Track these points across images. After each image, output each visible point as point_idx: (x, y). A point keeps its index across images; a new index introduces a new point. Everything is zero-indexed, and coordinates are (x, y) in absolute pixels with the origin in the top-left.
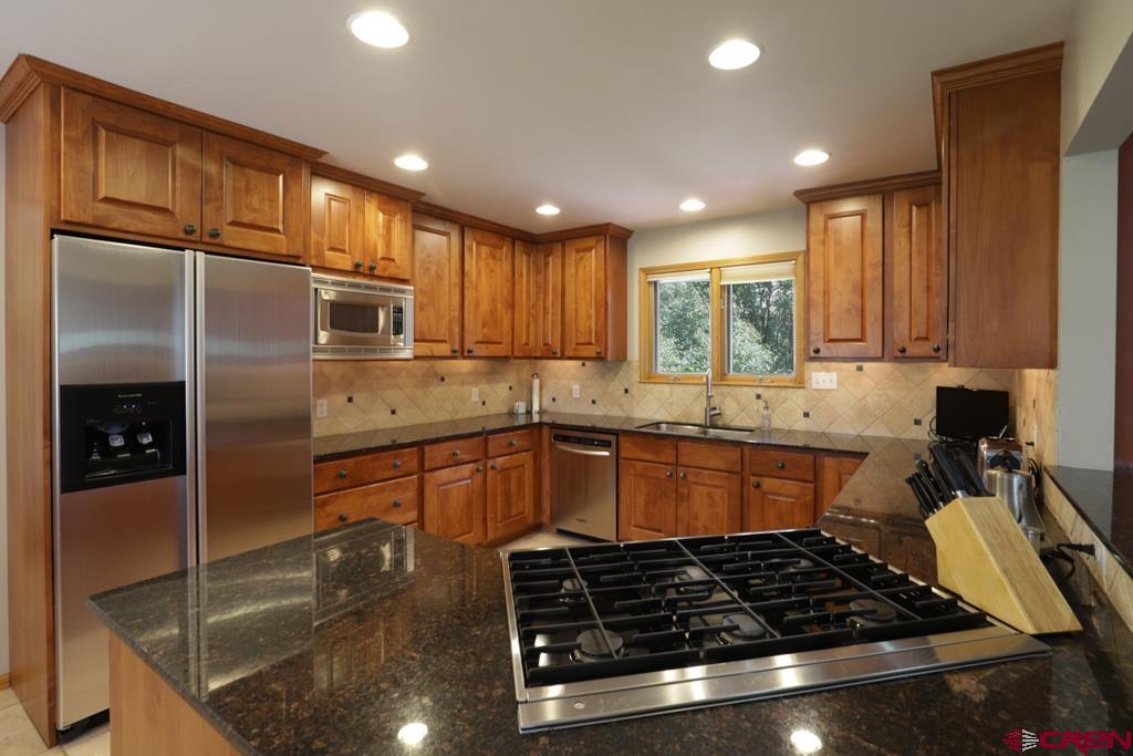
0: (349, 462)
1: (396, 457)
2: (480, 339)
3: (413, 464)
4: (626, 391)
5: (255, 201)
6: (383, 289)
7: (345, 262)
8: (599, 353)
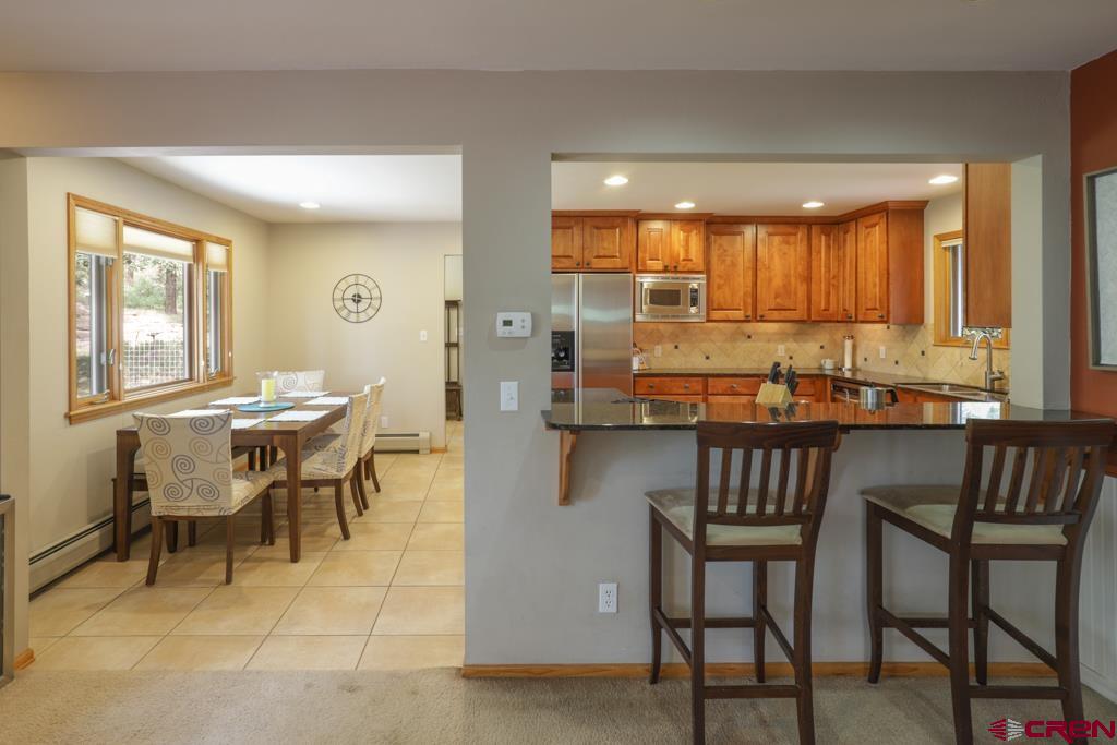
0: (657, 380)
1: (686, 382)
2: (773, 307)
3: (699, 388)
4: (923, 353)
5: (606, 245)
6: (684, 279)
7: (658, 265)
8: (882, 317)
